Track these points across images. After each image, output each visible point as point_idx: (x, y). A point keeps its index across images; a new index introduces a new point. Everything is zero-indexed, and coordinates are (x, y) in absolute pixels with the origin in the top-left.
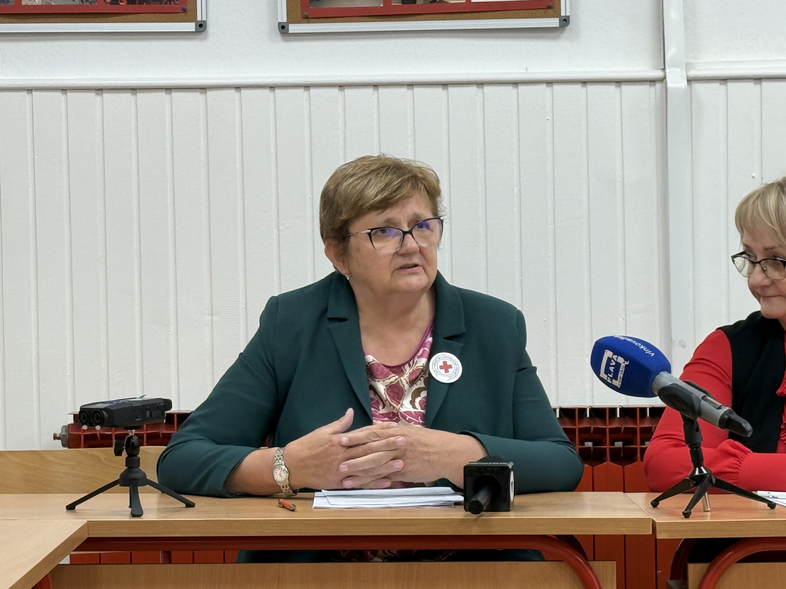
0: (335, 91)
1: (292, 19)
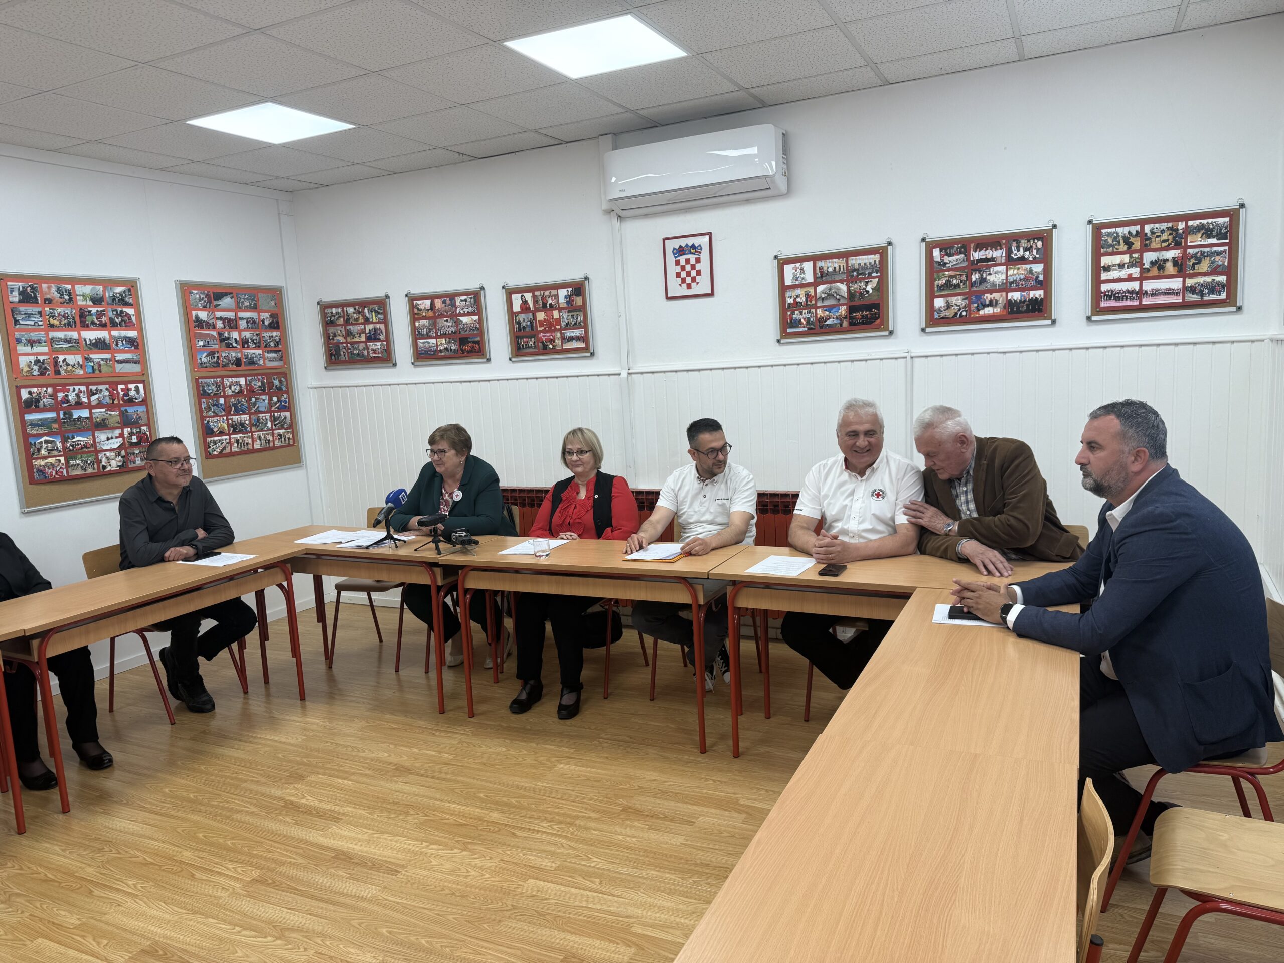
1: (513, 356)
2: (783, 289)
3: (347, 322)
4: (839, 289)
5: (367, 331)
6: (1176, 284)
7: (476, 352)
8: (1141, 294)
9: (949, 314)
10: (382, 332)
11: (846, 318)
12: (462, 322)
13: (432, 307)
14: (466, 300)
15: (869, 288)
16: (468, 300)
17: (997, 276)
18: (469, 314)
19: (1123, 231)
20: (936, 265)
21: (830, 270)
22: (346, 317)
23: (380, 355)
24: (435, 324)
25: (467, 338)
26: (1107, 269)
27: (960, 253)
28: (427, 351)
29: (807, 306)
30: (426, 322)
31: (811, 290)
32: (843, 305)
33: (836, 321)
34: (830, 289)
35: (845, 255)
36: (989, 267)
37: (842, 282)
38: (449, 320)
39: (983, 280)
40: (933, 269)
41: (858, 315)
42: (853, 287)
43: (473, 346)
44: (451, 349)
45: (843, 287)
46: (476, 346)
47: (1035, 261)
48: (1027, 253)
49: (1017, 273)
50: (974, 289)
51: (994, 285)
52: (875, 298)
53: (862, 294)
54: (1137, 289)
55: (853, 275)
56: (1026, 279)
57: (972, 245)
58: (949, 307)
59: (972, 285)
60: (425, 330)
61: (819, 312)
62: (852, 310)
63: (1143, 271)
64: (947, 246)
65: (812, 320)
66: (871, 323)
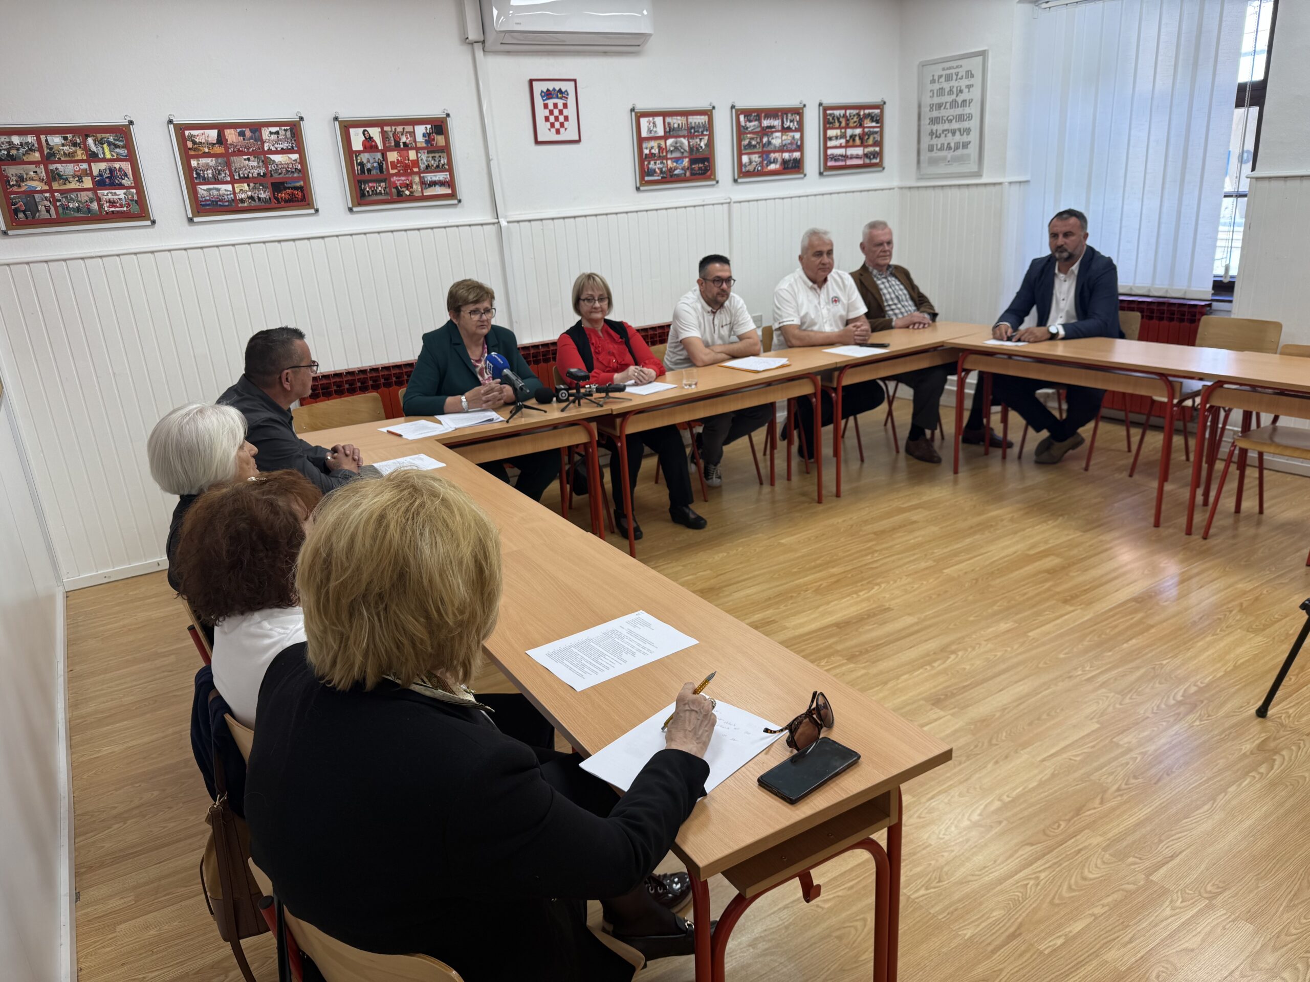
0: (377, 234)
1: (354, 205)
2: (641, 140)
3: (49, 157)
4: (682, 143)
5: (95, 173)
6: (859, 151)
7: (298, 201)
8: (845, 157)
9: (751, 168)
10: (126, 175)
11: (688, 169)
12: (274, 161)
13: (221, 140)
14: (277, 133)
15: (702, 144)
16: (282, 132)
17: (777, 139)
18: (283, 151)
19: (837, 113)
20: (742, 129)
21: (676, 126)
22: (46, 151)
23: (125, 209)
24: (228, 164)
25: (283, 183)
26: (830, 139)
27: (756, 120)
28: (217, 202)
29: (660, 158)
30: (211, 161)
31: (662, 143)
32: (686, 157)
33: (682, 172)
34: (676, 143)
35: (686, 113)
36: (772, 132)
37: (684, 137)
38: (252, 158)
39: (769, 143)
40: (741, 131)
41: (695, 166)
42: (693, 142)
43: (293, 194)
44: (259, 199)
45: (685, 141)
46: (299, 194)
47: (796, 130)
48: (792, 124)
49: (788, 138)
50: (765, 149)
51: (775, 147)
52: (707, 153)
53: (698, 148)
54: (844, 154)
55: (692, 132)
56: (791, 144)
57: (763, 115)
58: (751, 162)
59: (764, 146)
60: (210, 172)
61: (669, 162)
62: (693, 161)
63: (847, 142)
64: (749, 113)
65: (664, 169)
66: (704, 174)
